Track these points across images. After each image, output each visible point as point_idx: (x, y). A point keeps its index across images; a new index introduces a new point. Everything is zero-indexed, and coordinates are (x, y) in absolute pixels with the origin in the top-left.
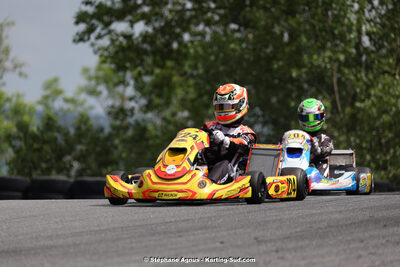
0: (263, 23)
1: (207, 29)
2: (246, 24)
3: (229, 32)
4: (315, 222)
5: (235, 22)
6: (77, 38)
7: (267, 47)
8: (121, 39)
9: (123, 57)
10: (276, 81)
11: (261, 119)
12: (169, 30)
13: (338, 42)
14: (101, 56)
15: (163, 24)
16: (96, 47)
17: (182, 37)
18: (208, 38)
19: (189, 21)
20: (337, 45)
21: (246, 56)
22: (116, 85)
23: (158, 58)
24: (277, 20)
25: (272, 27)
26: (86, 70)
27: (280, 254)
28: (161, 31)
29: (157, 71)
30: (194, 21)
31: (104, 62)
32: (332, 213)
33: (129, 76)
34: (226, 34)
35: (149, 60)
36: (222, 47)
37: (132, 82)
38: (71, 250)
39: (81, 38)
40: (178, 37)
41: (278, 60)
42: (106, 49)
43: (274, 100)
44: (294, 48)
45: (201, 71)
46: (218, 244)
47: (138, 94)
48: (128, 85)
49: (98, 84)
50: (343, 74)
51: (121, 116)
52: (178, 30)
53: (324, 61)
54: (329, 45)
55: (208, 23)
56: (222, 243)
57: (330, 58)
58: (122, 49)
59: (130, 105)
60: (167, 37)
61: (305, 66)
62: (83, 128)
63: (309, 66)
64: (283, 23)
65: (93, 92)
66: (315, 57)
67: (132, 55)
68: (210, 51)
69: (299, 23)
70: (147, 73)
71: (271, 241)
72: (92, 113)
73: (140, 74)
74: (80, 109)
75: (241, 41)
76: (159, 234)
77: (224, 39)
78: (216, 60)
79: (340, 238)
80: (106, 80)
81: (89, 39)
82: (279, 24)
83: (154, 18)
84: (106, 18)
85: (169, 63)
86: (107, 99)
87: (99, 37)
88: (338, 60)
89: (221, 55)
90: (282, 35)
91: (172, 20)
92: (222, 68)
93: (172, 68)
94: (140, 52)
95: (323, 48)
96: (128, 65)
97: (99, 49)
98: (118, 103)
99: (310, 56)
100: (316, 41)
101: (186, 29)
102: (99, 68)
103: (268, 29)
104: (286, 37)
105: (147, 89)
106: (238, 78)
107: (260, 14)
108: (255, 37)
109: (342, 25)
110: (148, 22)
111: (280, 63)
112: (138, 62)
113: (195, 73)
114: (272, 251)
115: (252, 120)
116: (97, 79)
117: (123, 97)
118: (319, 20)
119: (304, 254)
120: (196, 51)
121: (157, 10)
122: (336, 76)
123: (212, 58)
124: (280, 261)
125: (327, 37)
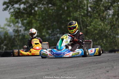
0: (59, 4)
1: (42, 6)
2: (54, 5)
4: (76, 63)
6: (4, 9)
7: (60, 11)
9: (18, 15)
10: (63, 21)
11: (59, 33)
12: (31, 7)
13: (81, 9)
14: (11, 15)
15: (29, 5)
16: (10, 12)
17: (35, 9)
18: (43, 9)
19: (37, 4)
20: (81, 10)
21: (54, 14)
22: (16, 23)
23: (28, 15)
24: (63, 3)
25: (62, 5)
26: (7, 19)
27: (66, 72)
28: (29, 7)
29: (28, 19)
30: (39, 4)
31: (12, 16)
32: (81, 60)
33: (19, 20)
34: (48, 8)
35: (25, 16)
36: (47, 11)
37: (20, 22)
38: (4, 72)
39: (5, 9)
40: (34, 9)
42: (12, 12)
43: (63, 27)
44: (68, 11)
45: (41, 19)
46: (47, 70)
47: (22, 26)
48: (19, 23)
49: (10, 23)
50: (83, 19)
51: (18, 32)
52: (34, 7)
53: (77, 15)
54: (78, 10)
55: (43, 4)
56: (48, 69)
57: (79, 14)
58: (17, 12)
59: (20, 29)
60: (30, 9)
61: (72, 17)
62: (6, 36)
64: (65, 4)
65: (9, 26)
66: (75, 14)
67: (20, 14)
68: (43, 12)
69: (69, 4)
70: (25, 20)
71: (63, 68)
72: (9, 32)
73: (23, 20)
74: (5, 31)
75: (52, 10)
76: (29, 67)
77: (47, 9)
78: (45, 15)
79: (83, 67)
80: (13, 22)
81: (7, 9)
83: (26, 3)
84: (12, 3)
85: (32, 17)
86: (13, 27)
87: (10, 9)
88: (81, 15)
89: (47, 14)
90: (64, 8)
91: (32, 4)
92: (47, 18)
93: (33, 18)
94: (23, 13)
95: (77, 11)
96: (19, 17)
97: (11, 13)
98: (16, 29)
99: (73, 14)
100: (75, 9)
101: (36, 6)
102: (10, 18)
103: (60, 6)
104: (66, 8)
105: (25, 24)
106: (52, 20)
107: (58, 2)
108: (56, 8)
109: (82, 4)
110: (25, 5)
111: (64, 16)
112: (22, 16)
113: (39, 19)
114: (63, 72)
115: (56, 33)
116: (10, 22)
117: (18, 27)
118: (76, 3)
119: (73, 72)
120: (39, 13)
121: (27, 1)
122: (81, 19)
123: (44, 15)
124: (66, 74)
125: (78, 8)
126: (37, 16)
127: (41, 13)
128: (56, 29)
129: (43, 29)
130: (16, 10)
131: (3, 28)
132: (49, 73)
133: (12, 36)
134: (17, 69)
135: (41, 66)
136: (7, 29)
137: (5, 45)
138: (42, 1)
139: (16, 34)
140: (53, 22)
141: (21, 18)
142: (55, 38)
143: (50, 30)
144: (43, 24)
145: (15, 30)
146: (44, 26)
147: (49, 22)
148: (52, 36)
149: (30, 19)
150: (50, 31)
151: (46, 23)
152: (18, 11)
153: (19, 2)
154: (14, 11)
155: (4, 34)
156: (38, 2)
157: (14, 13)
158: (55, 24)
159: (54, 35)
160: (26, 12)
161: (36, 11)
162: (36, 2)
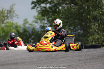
0: (80, 4)
1: (66, 6)
2: (76, 4)
3: (71, 6)
4: (94, 55)
5: (73, 4)
6: (32, 8)
7: (81, 10)
8: (43, 8)
9: (44, 13)
10: (84, 19)
11: (80, 29)
12: (56, 6)
13: (100, 9)
15: (54, 4)
16: (37, 10)
17: (59, 8)
18: (66, 8)
19: (61, 4)
20: (99, 10)
21: (76, 13)
22: (42, 20)
23: (53, 13)
24: (84, 3)
26: (34, 16)
27: (85, 64)
28: (54, 6)
29: (53, 16)
30: (62, 3)
31: (39, 14)
32: (99, 53)
33: (45, 18)
34: (70, 7)
35: (51, 14)
36: (70, 10)
37: (46, 19)
38: (31, 63)
39: (33, 8)
41: (84, 13)
42: (39, 11)
43: (83, 24)
44: (88, 10)
45: (64, 16)
46: (69, 61)
47: (48, 23)
48: (45, 20)
49: (37, 20)
50: (101, 17)
51: (43, 28)
52: (58, 6)
53: (96, 13)
54: (97, 9)
55: (66, 4)
56: (70, 61)
57: (98, 13)
58: (43, 11)
59: (46, 25)
60: (55, 8)
62: (34, 31)
63: (92, 15)
64: (85, 4)
65: (36, 22)
66: (94, 13)
67: (46, 12)
68: (66, 11)
69: (89, 4)
70: (50, 17)
71: (83, 60)
72: (36, 28)
73: (48, 17)
74: (33, 26)
75: (74, 9)
76: (54, 58)
77: (70, 8)
78: (68, 14)
79: (101, 59)
80: (40, 19)
81: (35, 8)
82: (84, 4)
83: (52, 3)
84: (39, 3)
85: (56, 15)
86: (40, 24)
87: (38, 8)
88: (100, 13)
89: (69, 12)
90: (85, 7)
91: (56, 3)
92: (69, 16)
93: (57, 16)
94: (48, 11)
95: (96, 10)
96: (45, 15)
98: (42, 25)
99: (93, 12)
100: (94, 8)
101: (60, 6)
102: (38, 16)
103: (82, 6)
104: (86, 7)
105: (50, 21)
106: (74, 18)
107: (79, 2)
108: (78, 7)
109: (101, 4)
110: (50, 4)
111: (85, 14)
112: (48, 14)
113: (63, 17)
114: (83, 63)
115: (78, 29)
116: (37, 19)
117: (44, 23)
118: (95, 3)
119: (92, 64)
120: (63, 11)
121: (52, 1)
122: (99, 17)
123: (67, 13)
124: (85, 65)
125: (97, 7)
126: (61, 14)
127: (64, 12)
128: (78, 26)
129: (66, 26)
130: (42, 9)
131: (31, 25)
132: (71, 64)
133: (39, 32)
134: (43, 60)
135: (64, 58)
136: (35, 25)
137: (32, 39)
138: (65, 1)
139: (42, 30)
140: (75, 19)
141: (47, 15)
142: (76, 33)
143: (72, 26)
144: (66, 21)
145: (41, 27)
147: (72, 19)
148: (74, 31)
149: (55, 17)
150: (72, 28)
151: (69, 20)
152: (44, 9)
153: (46, 1)
154: (41, 10)
155: (32, 30)
156: (62, 1)
157: (41, 11)
158: (77, 22)
159: (75, 31)
160: (51, 11)
161: (60, 10)
162: (60, 2)
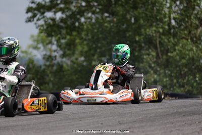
0: (121, 13)
1: (93, 16)
2: (113, 14)
3: (104, 17)
4: (149, 114)
5: (107, 12)
6: (28, 20)
7: (123, 25)
8: (50, 21)
9: (51, 30)
10: (128, 42)
12: (74, 16)
13: (159, 23)
14: (40, 29)
15: (71, 13)
16: (37, 25)
17: (80, 20)
18: (94, 21)
19: (83, 12)
21: (113, 30)
22: (47, 44)
23: (69, 31)
24: (128, 12)
25: (126, 15)
26: (32, 36)
27: (131, 130)
28: (70, 17)
29: (68, 37)
30: (87, 11)
31: (41, 32)
32: (157, 109)
33: (54, 40)
34: (102, 19)
35: (64, 31)
36: (101, 25)
37: (55, 43)
38: (26, 127)
39: (29, 20)
40: (78, 20)
41: (129, 31)
42: (42, 26)
44: (137, 26)
45: (90, 37)
46: (100, 125)
47: (59, 49)
49: (38, 43)
50: (162, 39)
51: (50, 60)
52: (78, 16)
53: (152, 32)
54: (154, 24)
55: (94, 13)
56: (102, 124)
57: (155, 31)
58: (49, 26)
59: (54, 54)
60: (73, 20)
61: (142, 35)
62: (31, 65)
63: (145, 35)
64: (131, 13)
65: (36, 48)
66: (148, 30)
67: (55, 29)
68: (94, 27)
69: (139, 13)
70: (63, 38)
71: (126, 123)
72: (35, 58)
73: (59, 39)
74: (29, 56)
75: (110, 22)
76: (70, 119)
77: (102, 21)
78: (98, 32)
79: (161, 122)
80: (43, 42)
81: (33, 20)
82: (129, 14)
83: (66, 10)
84: (42, 10)
85: (74, 33)
86: (43, 51)
87: (38, 20)
88: (159, 32)
89: (100, 29)
90: (131, 19)
91: (75, 11)
92: (100, 36)
93: (76, 36)
94: (59, 27)
95: (151, 26)
96: (53, 34)
97: (39, 26)
98: (48, 53)
99: (145, 30)
100: (148, 22)
101: (82, 16)
102: (39, 36)
103: (124, 16)
104: (133, 20)
105: (63, 46)
106: (108, 40)
107: (119, 9)
108: (117, 20)
109: (161, 14)
110: (63, 13)
111: (130, 33)
112: (59, 32)
113: (87, 38)
116: (38, 41)
117: (51, 50)
118: (150, 12)
119: (143, 130)
120: (87, 27)
121: (67, 6)
122: (158, 40)
123: (96, 31)
124: (131, 133)
125: (153, 20)
126: (84, 33)
127: (90, 28)
129: (93, 55)
130: (48, 23)
131: (26, 52)
133: (41, 67)
135: (91, 118)
136: (33, 54)
138: (92, 7)
139: (48, 63)
141: (56, 35)
143: (105, 56)
144: (94, 46)
145: (47, 57)
146: (95, 49)
147: (104, 42)
149: (72, 37)
150: (104, 59)
151: (99, 45)
153: (54, 7)
154: (45, 24)
155: (27, 62)
156: (86, 8)
157: (45, 27)
160: (66, 26)
161: (82, 25)
162: (83, 9)
